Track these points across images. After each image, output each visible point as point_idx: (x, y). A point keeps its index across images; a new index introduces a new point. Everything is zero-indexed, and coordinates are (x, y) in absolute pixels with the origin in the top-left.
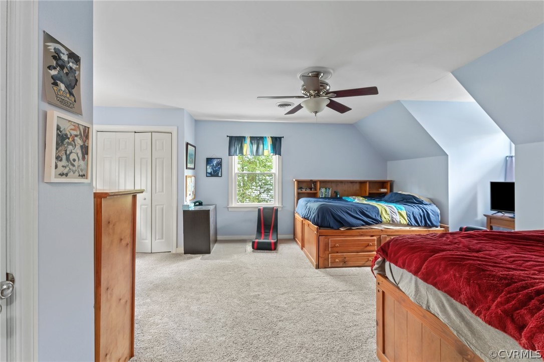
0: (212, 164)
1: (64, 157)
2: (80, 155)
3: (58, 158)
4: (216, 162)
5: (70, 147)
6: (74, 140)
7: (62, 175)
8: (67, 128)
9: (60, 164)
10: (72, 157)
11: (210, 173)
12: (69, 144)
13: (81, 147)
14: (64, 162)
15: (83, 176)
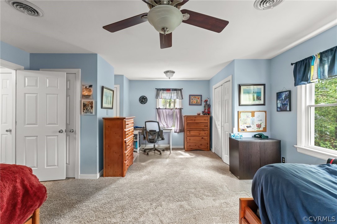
0: (281, 98)
1: (86, 109)
2: (90, 108)
3: (84, 109)
4: (284, 96)
5: (87, 107)
6: (88, 105)
7: (85, 113)
8: (86, 103)
9: (84, 111)
10: (88, 109)
11: (280, 108)
12: (87, 106)
13: (91, 106)
14: (86, 110)
15: (91, 113)
